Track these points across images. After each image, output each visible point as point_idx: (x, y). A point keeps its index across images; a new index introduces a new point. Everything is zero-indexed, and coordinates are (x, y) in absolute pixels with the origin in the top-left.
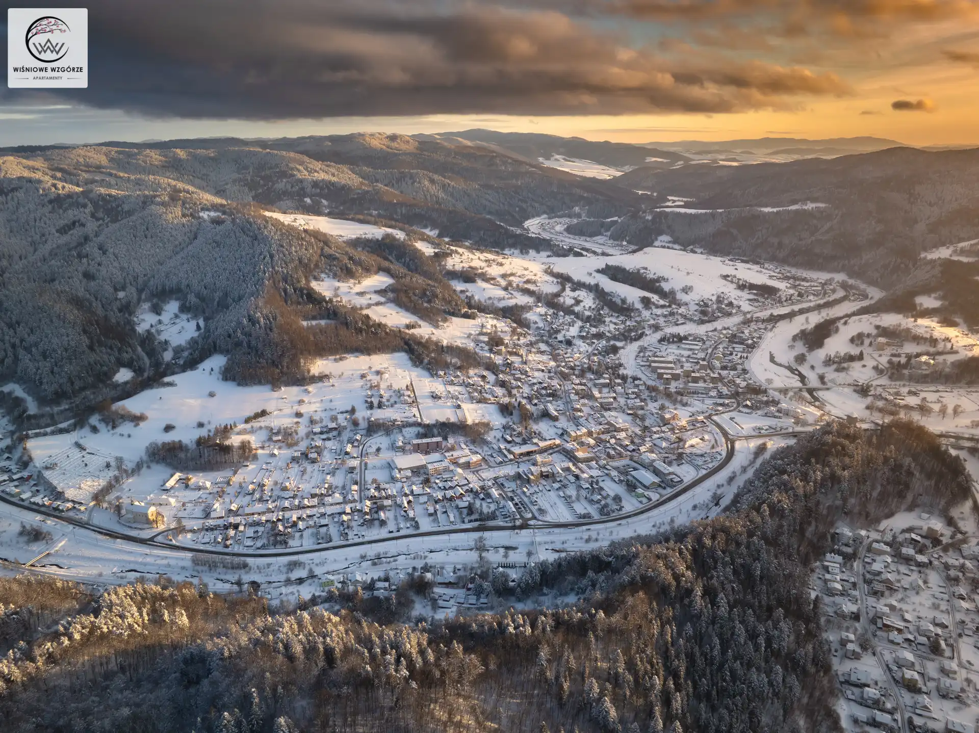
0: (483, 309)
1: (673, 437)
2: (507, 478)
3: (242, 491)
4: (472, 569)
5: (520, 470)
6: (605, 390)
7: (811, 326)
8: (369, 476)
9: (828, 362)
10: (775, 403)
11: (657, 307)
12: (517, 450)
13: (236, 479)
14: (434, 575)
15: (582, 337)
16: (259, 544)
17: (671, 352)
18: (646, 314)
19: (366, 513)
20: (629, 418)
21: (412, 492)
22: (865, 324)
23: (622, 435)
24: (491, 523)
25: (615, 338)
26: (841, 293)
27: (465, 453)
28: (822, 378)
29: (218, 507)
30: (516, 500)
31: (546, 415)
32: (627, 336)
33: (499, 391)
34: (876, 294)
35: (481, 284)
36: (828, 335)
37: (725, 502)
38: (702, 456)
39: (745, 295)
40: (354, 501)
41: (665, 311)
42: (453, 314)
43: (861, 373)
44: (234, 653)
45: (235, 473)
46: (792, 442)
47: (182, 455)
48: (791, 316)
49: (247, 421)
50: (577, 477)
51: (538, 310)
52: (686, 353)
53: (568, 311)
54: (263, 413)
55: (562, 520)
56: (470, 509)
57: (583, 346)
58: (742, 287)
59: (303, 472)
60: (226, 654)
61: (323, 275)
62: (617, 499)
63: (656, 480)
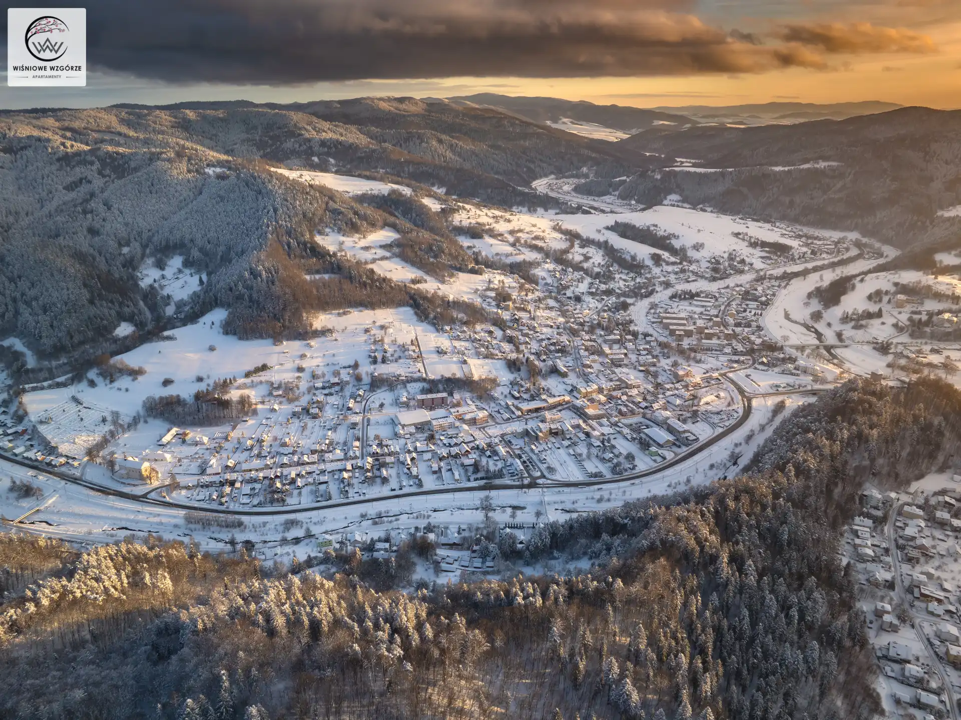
0: (490, 265)
1: (687, 395)
2: (515, 435)
3: (239, 447)
4: (477, 529)
5: (529, 427)
6: (616, 346)
7: (826, 283)
8: (372, 432)
9: (845, 319)
10: (793, 360)
11: (668, 264)
12: (525, 406)
13: (234, 435)
14: (437, 535)
15: (591, 294)
17: (683, 309)
18: (656, 270)
19: (368, 471)
20: (642, 375)
21: (416, 448)
22: (885, 281)
23: (634, 392)
24: (498, 482)
25: (624, 294)
26: (854, 252)
27: (471, 408)
28: (839, 335)
29: (214, 463)
30: (524, 458)
31: (554, 371)
32: (638, 293)
33: (507, 347)
34: (891, 253)
35: (488, 240)
36: (845, 291)
37: (744, 461)
38: (718, 413)
39: (758, 252)
40: (356, 458)
41: (676, 268)
42: (460, 270)
43: (880, 330)
45: (234, 428)
47: (179, 409)
49: (248, 375)
50: (588, 435)
51: (547, 266)
52: (699, 310)
53: (577, 267)
54: (264, 368)
55: (572, 479)
56: (476, 467)
57: (592, 303)
59: (304, 428)
61: (327, 230)
62: (630, 457)
63: (671, 438)
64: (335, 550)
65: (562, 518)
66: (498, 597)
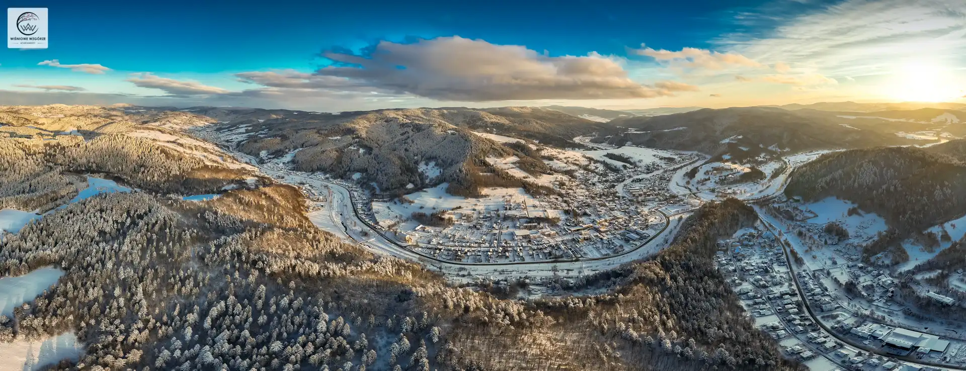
0: (556, 171)
1: (643, 219)
2: (568, 240)
3: (446, 236)
4: (550, 279)
5: (574, 237)
6: (611, 203)
7: (689, 171)
8: (502, 238)
9: (698, 182)
10: (682, 200)
11: (629, 168)
12: (573, 229)
13: (445, 231)
14: (530, 280)
15: (599, 182)
16: (449, 258)
17: (637, 186)
18: (625, 171)
19: (500, 253)
20: (623, 213)
21: (522, 245)
22: (708, 167)
23: (621, 220)
24: (560, 259)
25: (613, 182)
26: (697, 158)
27: (548, 230)
28: (697, 189)
29: (434, 241)
30: (573, 250)
31: (585, 214)
32: (618, 181)
33: (564, 205)
34: (709, 157)
35: (555, 161)
36: (696, 173)
37: (670, 241)
38: (657, 225)
39: (663, 161)
40: (495, 247)
41: (633, 170)
42: (544, 173)
43: (710, 185)
44: (423, 295)
45: (444, 229)
46: (692, 214)
47: (424, 218)
48: (681, 167)
49: (453, 209)
50: (601, 239)
51: (580, 171)
52: (643, 185)
53: (593, 172)
54: (460, 207)
55: (595, 257)
56: (550, 253)
57: (600, 186)
58: (661, 159)
59: (473, 233)
60: (420, 295)
61: (491, 156)
62: (621, 246)
63: (638, 237)
64: (481, 282)
65: (591, 273)
66: (560, 304)
